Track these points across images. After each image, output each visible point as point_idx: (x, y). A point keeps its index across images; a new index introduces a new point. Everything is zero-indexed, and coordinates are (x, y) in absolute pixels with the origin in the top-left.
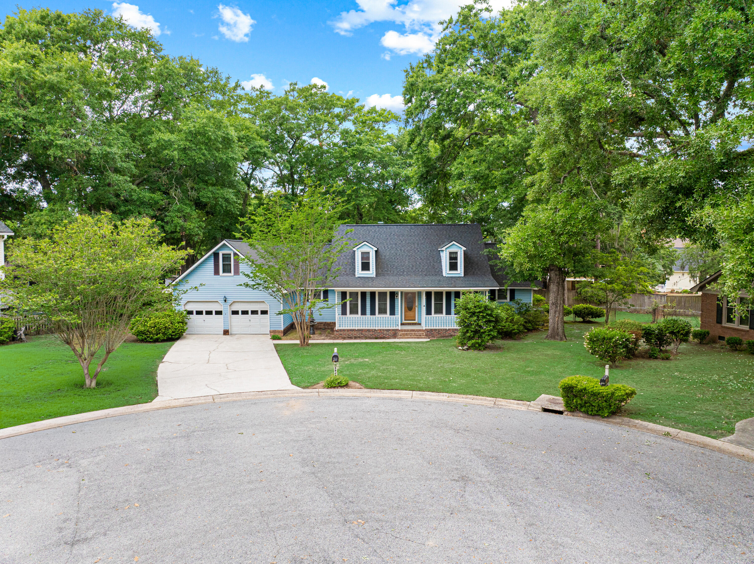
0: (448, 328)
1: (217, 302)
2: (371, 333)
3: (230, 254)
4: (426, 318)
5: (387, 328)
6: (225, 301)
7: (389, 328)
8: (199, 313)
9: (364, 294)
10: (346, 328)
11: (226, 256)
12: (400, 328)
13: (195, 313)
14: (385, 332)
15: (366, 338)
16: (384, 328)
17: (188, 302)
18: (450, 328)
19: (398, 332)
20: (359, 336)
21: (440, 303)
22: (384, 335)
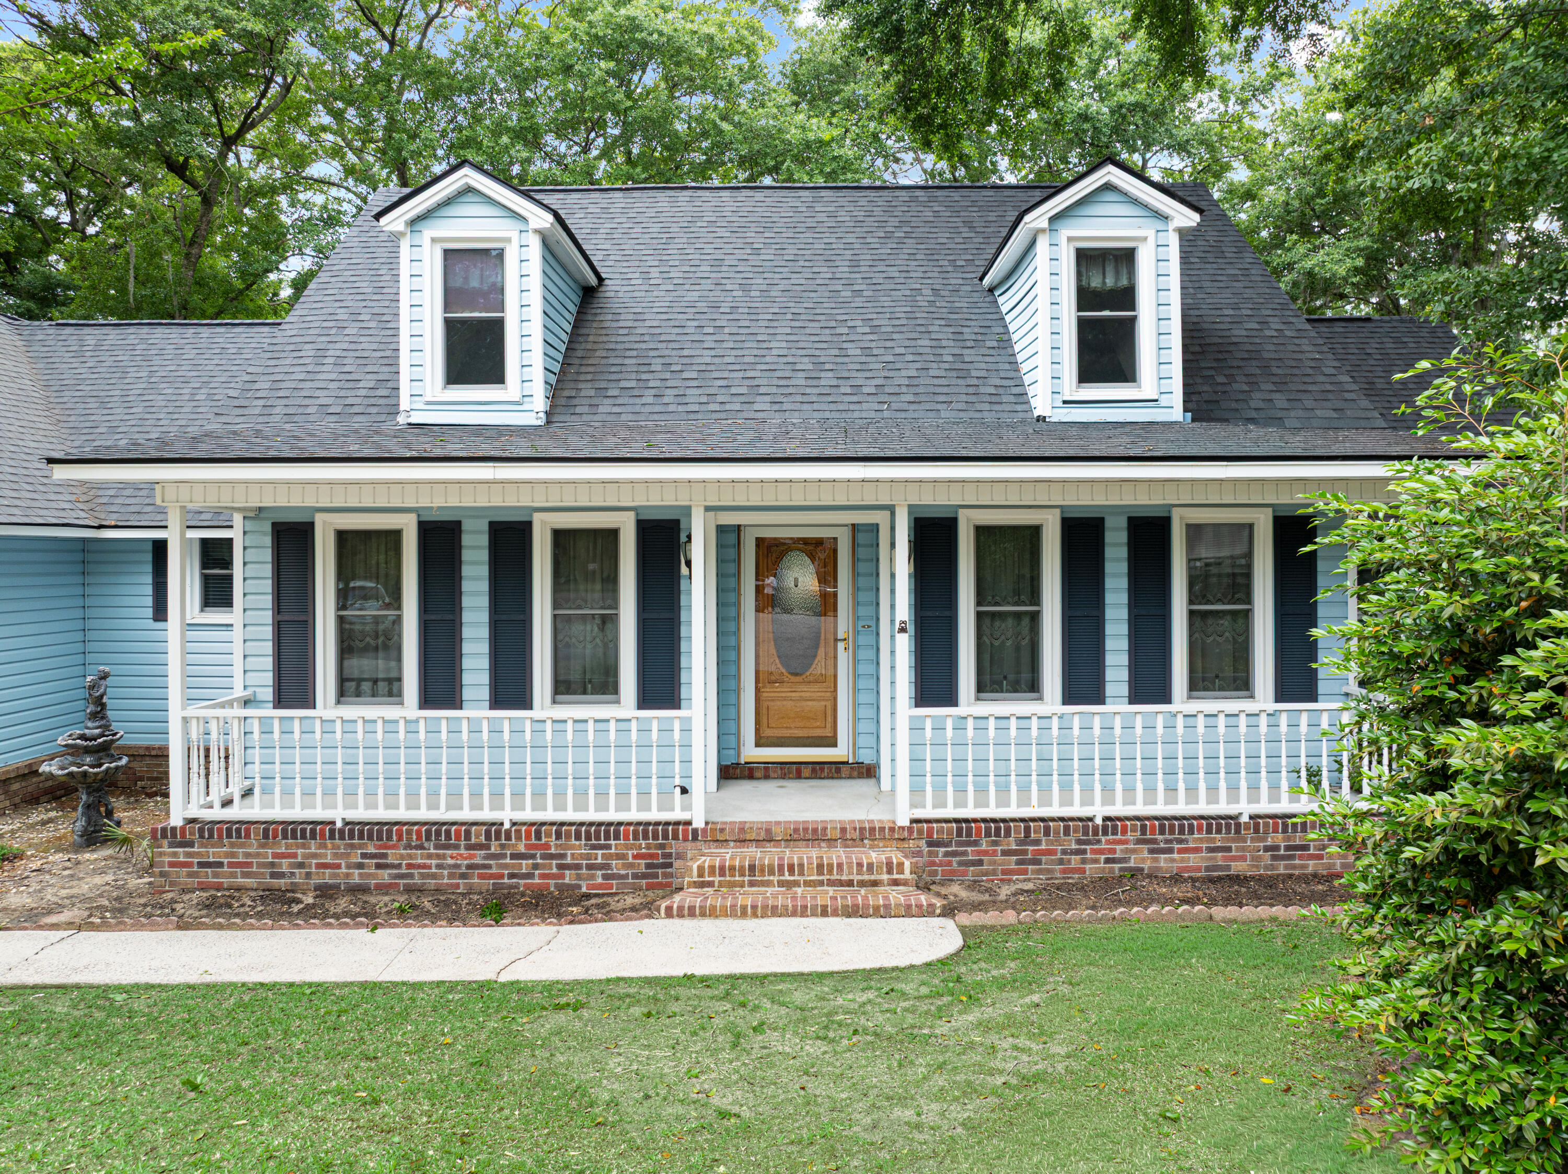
0: (1098, 811)
2: (458, 857)
4: (916, 727)
7: (615, 814)
9: (442, 540)
12: (702, 806)
14: (577, 850)
18: (1118, 809)
19: (690, 849)
20: (356, 877)
21: (1018, 616)
22: (569, 878)
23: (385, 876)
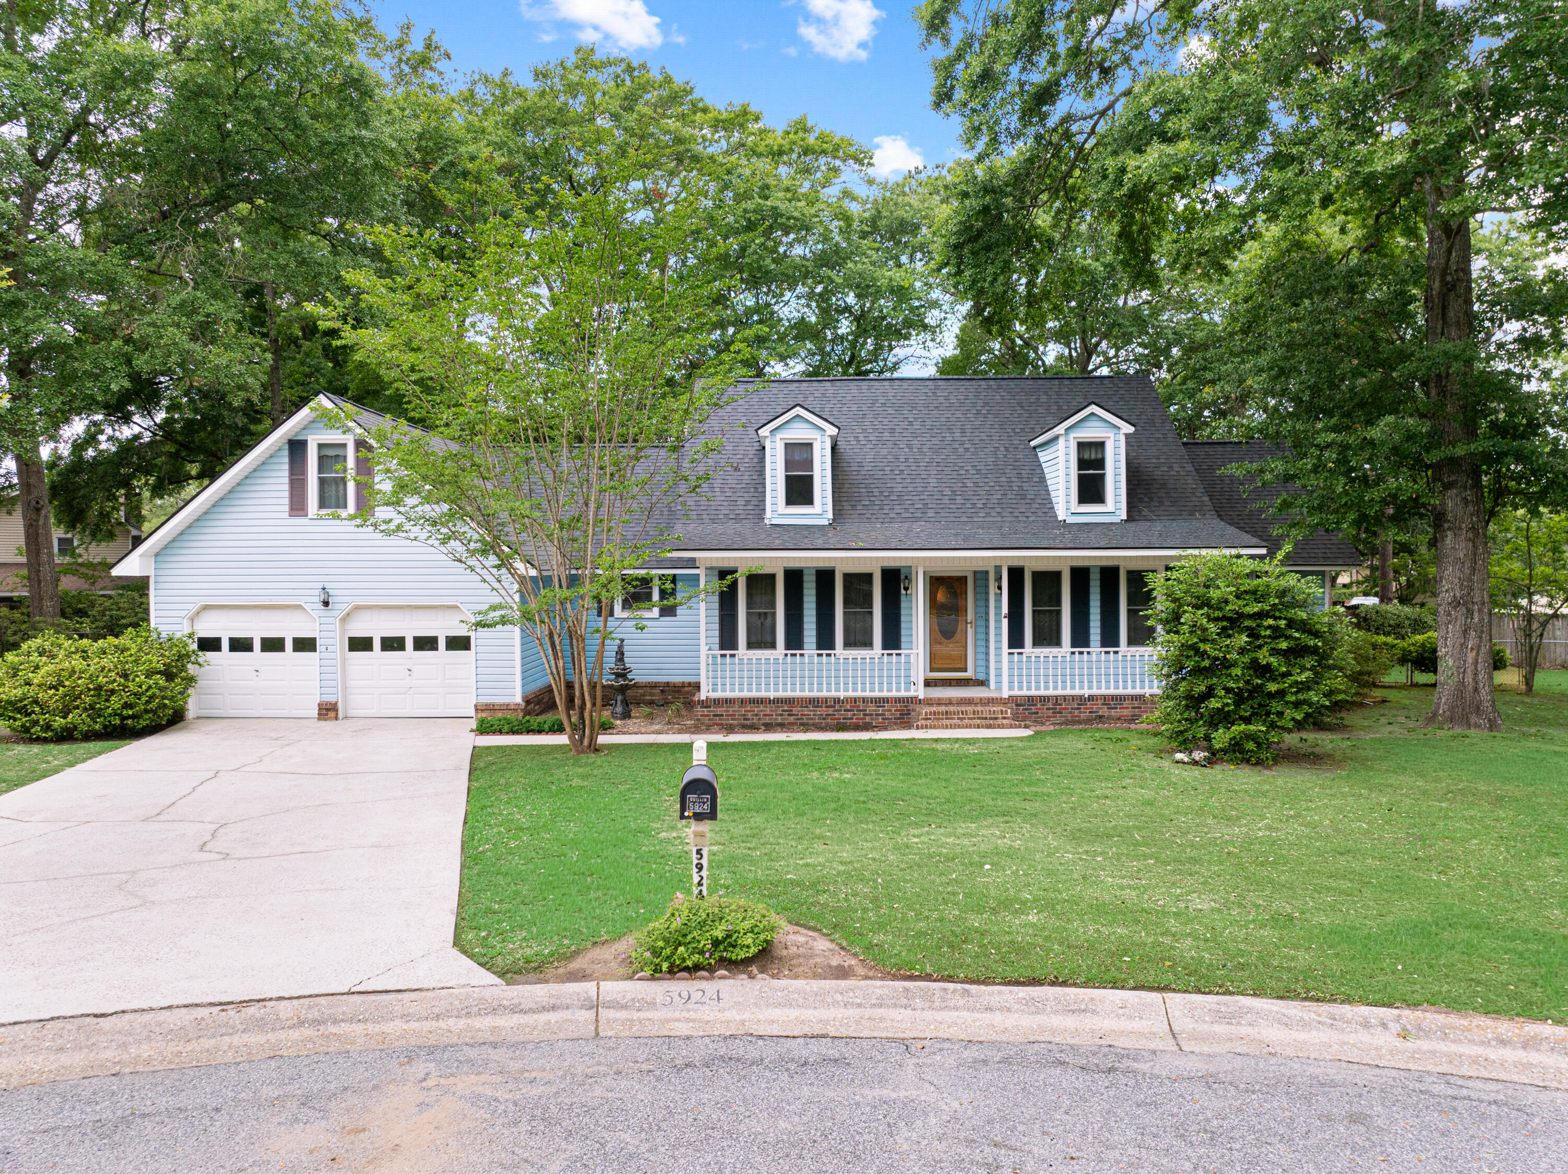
0: (1086, 692)
1: (299, 607)
2: (822, 711)
3: (344, 446)
4: (1011, 658)
5: (877, 694)
6: (326, 604)
7: (885, 694)
8: (240, 645)
9: (794, 577)
10: (737, 694)
11: (331, 452)
12: (920, 692)
13: (225, 645)
14: (871, 708)
15: (806, 727)
16: (868, 694)
17: (206, 608)
18: (1095, 691)
19: (918, 708)
20: (779, 720)
21: (1050, 611)
22: (868, 719)
23: (792, 719)
